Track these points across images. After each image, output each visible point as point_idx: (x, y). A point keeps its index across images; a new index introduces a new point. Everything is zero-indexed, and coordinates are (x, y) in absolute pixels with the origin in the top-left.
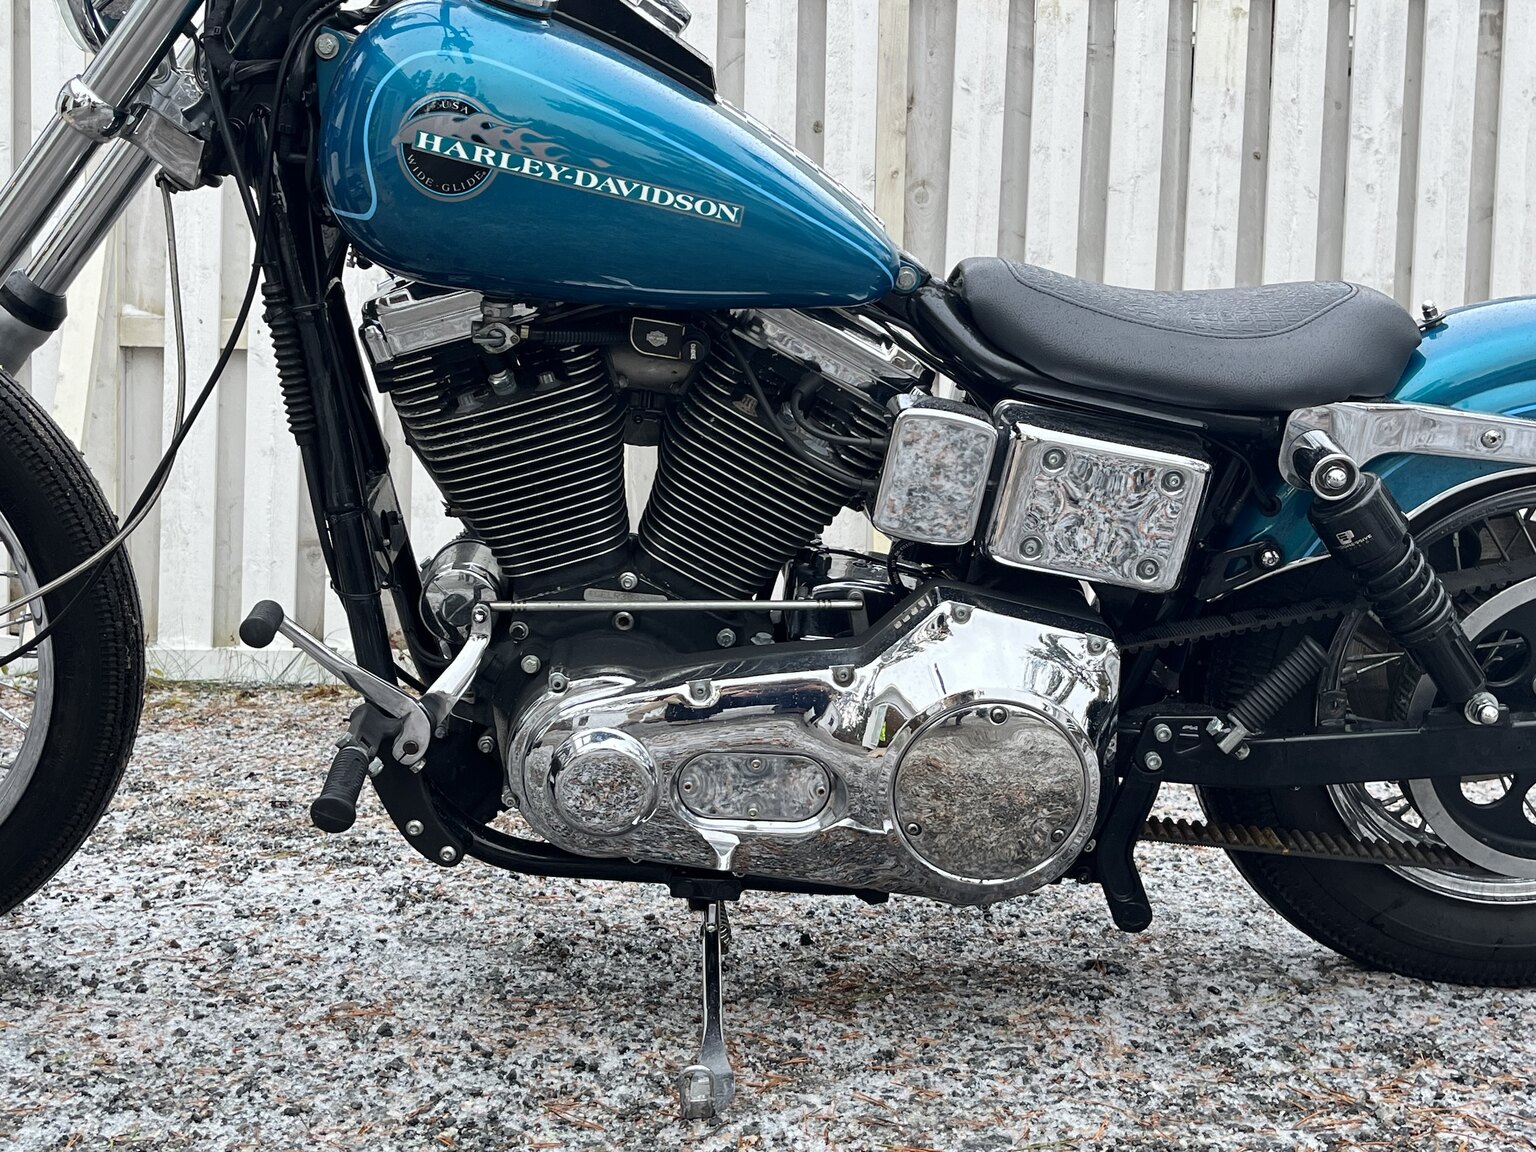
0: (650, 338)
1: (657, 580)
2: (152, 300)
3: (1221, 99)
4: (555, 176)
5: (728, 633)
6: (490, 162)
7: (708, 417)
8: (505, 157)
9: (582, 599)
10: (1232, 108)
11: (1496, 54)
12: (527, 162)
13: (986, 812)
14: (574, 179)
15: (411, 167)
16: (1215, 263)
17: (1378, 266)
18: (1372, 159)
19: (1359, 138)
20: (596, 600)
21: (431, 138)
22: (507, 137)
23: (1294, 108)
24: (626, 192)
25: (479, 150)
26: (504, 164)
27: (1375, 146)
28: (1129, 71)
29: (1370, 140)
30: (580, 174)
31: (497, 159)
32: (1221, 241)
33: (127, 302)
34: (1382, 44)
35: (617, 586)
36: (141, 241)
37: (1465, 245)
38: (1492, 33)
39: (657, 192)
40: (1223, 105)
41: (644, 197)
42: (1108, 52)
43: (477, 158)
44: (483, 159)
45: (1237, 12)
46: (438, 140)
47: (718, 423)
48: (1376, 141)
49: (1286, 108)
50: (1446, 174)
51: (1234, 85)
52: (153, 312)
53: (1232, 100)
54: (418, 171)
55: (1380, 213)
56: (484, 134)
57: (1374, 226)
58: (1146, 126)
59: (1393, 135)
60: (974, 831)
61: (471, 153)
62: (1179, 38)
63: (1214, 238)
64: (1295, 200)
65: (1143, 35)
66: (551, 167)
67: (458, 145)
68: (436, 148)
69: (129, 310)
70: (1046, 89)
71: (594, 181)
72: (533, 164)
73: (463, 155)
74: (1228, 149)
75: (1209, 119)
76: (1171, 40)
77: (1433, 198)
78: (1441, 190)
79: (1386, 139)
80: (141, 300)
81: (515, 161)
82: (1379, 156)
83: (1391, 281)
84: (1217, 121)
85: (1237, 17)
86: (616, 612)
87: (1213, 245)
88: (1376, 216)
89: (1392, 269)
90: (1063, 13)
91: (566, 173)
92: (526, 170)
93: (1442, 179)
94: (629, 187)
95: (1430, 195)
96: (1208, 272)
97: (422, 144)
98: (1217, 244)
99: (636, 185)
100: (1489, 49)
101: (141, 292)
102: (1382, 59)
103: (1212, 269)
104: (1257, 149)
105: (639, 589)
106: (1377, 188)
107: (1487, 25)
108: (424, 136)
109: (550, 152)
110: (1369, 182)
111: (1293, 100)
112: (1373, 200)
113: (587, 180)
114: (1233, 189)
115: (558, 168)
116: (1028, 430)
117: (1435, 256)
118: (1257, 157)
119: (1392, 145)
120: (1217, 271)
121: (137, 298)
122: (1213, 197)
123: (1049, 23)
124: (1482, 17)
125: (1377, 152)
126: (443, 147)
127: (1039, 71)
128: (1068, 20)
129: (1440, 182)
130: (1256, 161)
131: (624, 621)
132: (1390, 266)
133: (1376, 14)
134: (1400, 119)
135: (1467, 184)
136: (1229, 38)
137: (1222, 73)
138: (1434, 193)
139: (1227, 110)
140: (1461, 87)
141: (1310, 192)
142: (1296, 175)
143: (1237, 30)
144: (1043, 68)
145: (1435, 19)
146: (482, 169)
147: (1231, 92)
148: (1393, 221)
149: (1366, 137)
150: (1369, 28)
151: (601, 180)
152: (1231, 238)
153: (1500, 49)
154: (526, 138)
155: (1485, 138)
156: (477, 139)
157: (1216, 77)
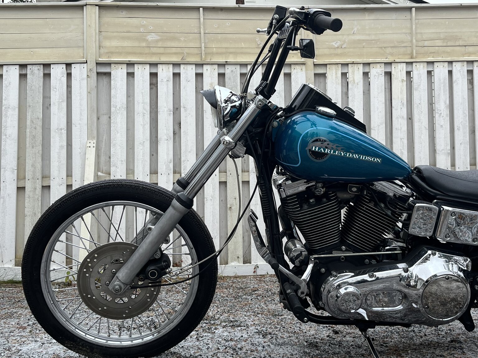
0: (352, 189)
1: (350, 248)
2: (106, 171)
3: (400, 104)
4: (343, 155)
5: (367, 260)
6: (329, 152)
7: (364, 207)
8: (332, 151)
9: (332, 254)
10: (403, 106)
11: (472, 89)
12: (337, 152)
13: (439, 303)
14: (347, 155)
15: (311, 154)
16: (402, 148)
17: (445, 147)
18: (442, 118)
19: (438, 113)
20: (335, 254)
21: (316, 148)
22: (333, 146)
23: (420, 105)
24: (357, 157)
25: (326, 150)
26: (332, 153)
27: (442, 115)
28: (375, 97)
29: (441, 113)
30: (348, 154)
31: (330, 152)
32: (403, 142)
33: (99, 171)
34: (442, 88)
35: (341, 250)
36: (102, 154)
37: (468, 141)
38: (470, 84)
39: (364, 157)
40: (401, 105)
41: (361, 158)
42: (368, 92)
43: (326, 152)
44: (327, 152)
45: (403, 80)
46: (317, 148)
47: (366, 208)
48: (443, 114)
49: (418, 106)
50: (462, 122)
51: (403, 100)
52: (106, 174)
53: (403, 104)
54: (312, 155)
55: (445, 133)
56: (327, 146)
57: (444, 136)
58: (380, 112)
59: (447, 112)
60: (436, 308)
61: (325, 151)
62: (387, 88)
63: (401, 142)
64: (422, 130)
65: (378, 88)
66: (342, 153)
67: (322, 149)
68: (317, 150)
69: (100, 174)
70: (353, 103)
71: (351, 155)
72: (338, 152)
73: (323, 151)
74: (403, 117)
75: (397, 109)
76: (385, 88)
77: (459, 128)
78: (461, 126)
79: (445, 113)
80: (102, 171)
81: (334, 152)
82: (443, 118)
83: (449, 151)
84: (399, 110)
85: (403, 82)
86: (340, 256)
87: (400, 143)
88: (444, 134)
89: (450, 148)
90: (356, 82)
91: (345, 154)
92: (336, 154)
93: (461, 123)
94: (358, 156)
95: (458, 128)
96: (400, 151)
97: (313, 149)
98: (402, 143)
99: (360, 155)
100: (470, 88)
101: (102, 169)
102: (442, 91)
103: (401, 150)
104: (410, 117)
105: (346, 250)
106: (444, 126)
107: (469, 82)
108: (314, 147)
109: (342, 149)
110: (441, 125)
111: (419, 104)
112: (443, 130)
113: (349, 155)
114: (405, 128)
115: (343, 153)
116: (446, 208)
117: (461, 144)
118: (410, 119)
119: (447, 115)
120: (402, 150)
121: (101, 170)
122: (400, 130)
123: (352, 85)
124: (468, 79)
125: (443, 116)
126: (318, 149)
127: (350, 98)
128: (357, 84)
129: (460, 124)
130: (410, 120)
131: (343, 259)
132: (449, 147)
133: (440, 80)
134: (448, 107)
135: (468, 124)
136: (401, 88)
137: (400, 96)
138: (459, 127)
139: (402, 106)
140: (464, 98)
141: (426, 128)
142: (422, 123)
143: (403, 85)
144: (351, 97)
145: (456, 81)
146: (327, 154)
147: (403, 102)
148: (448, 135)
149: (440, 113)
150: (438, 84)
151: (352, 155)
152: (405, 141)
153: (473, 88)
154: (337, 146)
155: (471, 112)
156: (326, 147)
157: (398, 98)
